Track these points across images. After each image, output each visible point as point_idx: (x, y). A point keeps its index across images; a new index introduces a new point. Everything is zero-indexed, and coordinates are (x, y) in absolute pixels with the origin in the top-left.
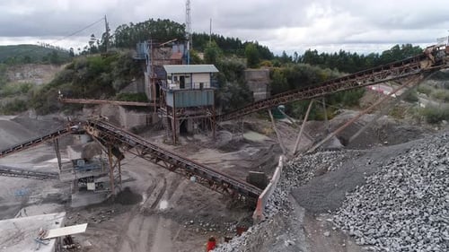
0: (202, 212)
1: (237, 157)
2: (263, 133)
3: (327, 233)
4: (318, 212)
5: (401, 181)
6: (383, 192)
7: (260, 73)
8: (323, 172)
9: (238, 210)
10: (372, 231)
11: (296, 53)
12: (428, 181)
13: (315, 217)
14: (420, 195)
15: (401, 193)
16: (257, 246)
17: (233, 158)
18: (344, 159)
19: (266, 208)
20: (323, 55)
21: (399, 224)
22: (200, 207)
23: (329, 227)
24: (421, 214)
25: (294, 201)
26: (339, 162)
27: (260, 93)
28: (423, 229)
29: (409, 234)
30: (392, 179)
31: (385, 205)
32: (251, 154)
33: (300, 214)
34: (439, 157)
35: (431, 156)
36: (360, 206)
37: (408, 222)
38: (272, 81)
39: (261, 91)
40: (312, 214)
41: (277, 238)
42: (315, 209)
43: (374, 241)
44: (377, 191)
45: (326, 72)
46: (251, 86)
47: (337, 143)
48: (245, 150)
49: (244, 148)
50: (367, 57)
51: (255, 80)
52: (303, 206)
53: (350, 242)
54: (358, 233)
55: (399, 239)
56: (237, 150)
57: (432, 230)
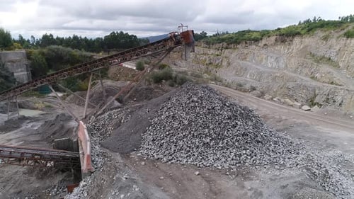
0: (12, 191)
1: (21, 134)
2: (37, 109)
3: (143, 163)
4: (128, 152)
5: (173, 117)
6: (165, 126)
7: (16, 55)
8: (119, 125)
9: (50, 176)
10: (167, 152)
11: (32, 37)
12: (187, 114)
13: (128, 156)
14: (186, 122)
15: (176, 124)
16: (98, 191)
17: (18, 136)
18: (131, 113)
19: (93, 161)
20: (58, 38)
21: (181, 143)
22: (7, 188)
23: (141, 159)
24: (190, 133)
25: (108, 150)
26: (127, 115)
27: (21, 74)
28: (194, 141)
29: (188, 146)
30: (168, 117)
31: (169, 134)
32: (36, 128)
33: (118, 158)
34: (189, 99)
35: (184, 99)
36: (154, 140)
37: (185, 140)
38: (30, 62)
39: (22, 71)
40: (126, 155)
41: (114, 178)
42: (126, 151)
43: (170, 158)
44: (160, 128)
45: (76, 52)
46: (10, 67)
47: (117, 104)
48: (27, 126)
49: (25, 124)
50: (95, 41)
51: (12, 62)
52: (116, 152)
53: (158, 163)
54: (160, 156)
55: (183, 152)
56: (18, 127)
57: (197, 140)
